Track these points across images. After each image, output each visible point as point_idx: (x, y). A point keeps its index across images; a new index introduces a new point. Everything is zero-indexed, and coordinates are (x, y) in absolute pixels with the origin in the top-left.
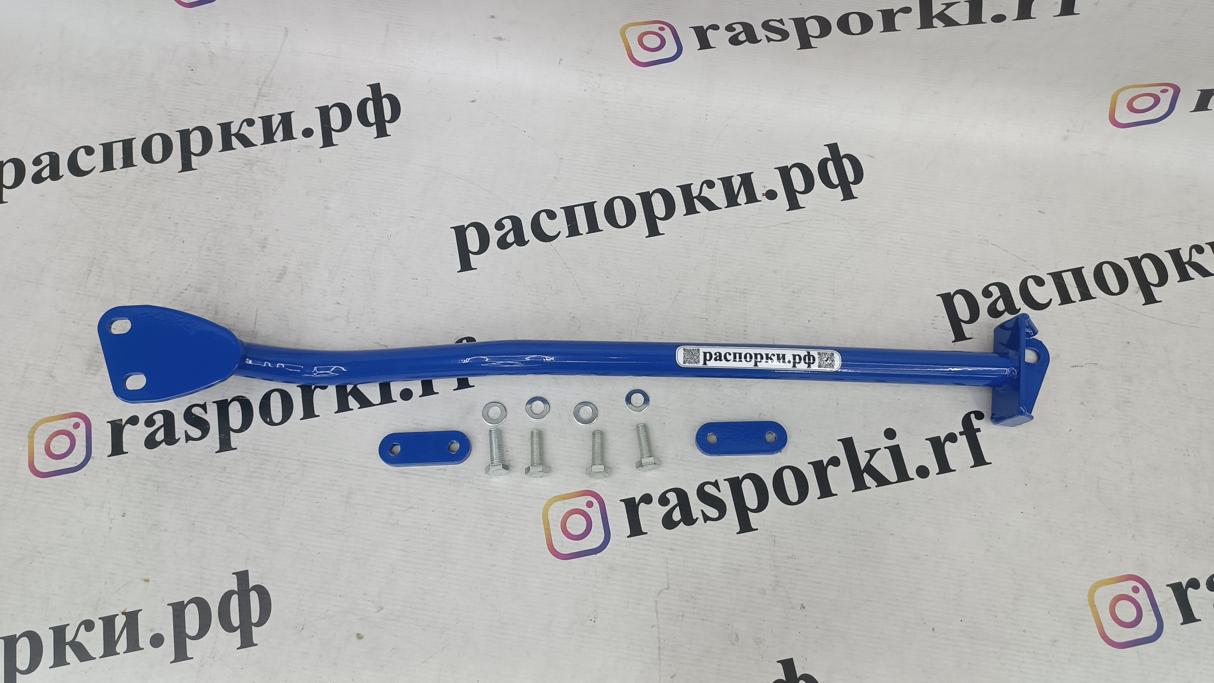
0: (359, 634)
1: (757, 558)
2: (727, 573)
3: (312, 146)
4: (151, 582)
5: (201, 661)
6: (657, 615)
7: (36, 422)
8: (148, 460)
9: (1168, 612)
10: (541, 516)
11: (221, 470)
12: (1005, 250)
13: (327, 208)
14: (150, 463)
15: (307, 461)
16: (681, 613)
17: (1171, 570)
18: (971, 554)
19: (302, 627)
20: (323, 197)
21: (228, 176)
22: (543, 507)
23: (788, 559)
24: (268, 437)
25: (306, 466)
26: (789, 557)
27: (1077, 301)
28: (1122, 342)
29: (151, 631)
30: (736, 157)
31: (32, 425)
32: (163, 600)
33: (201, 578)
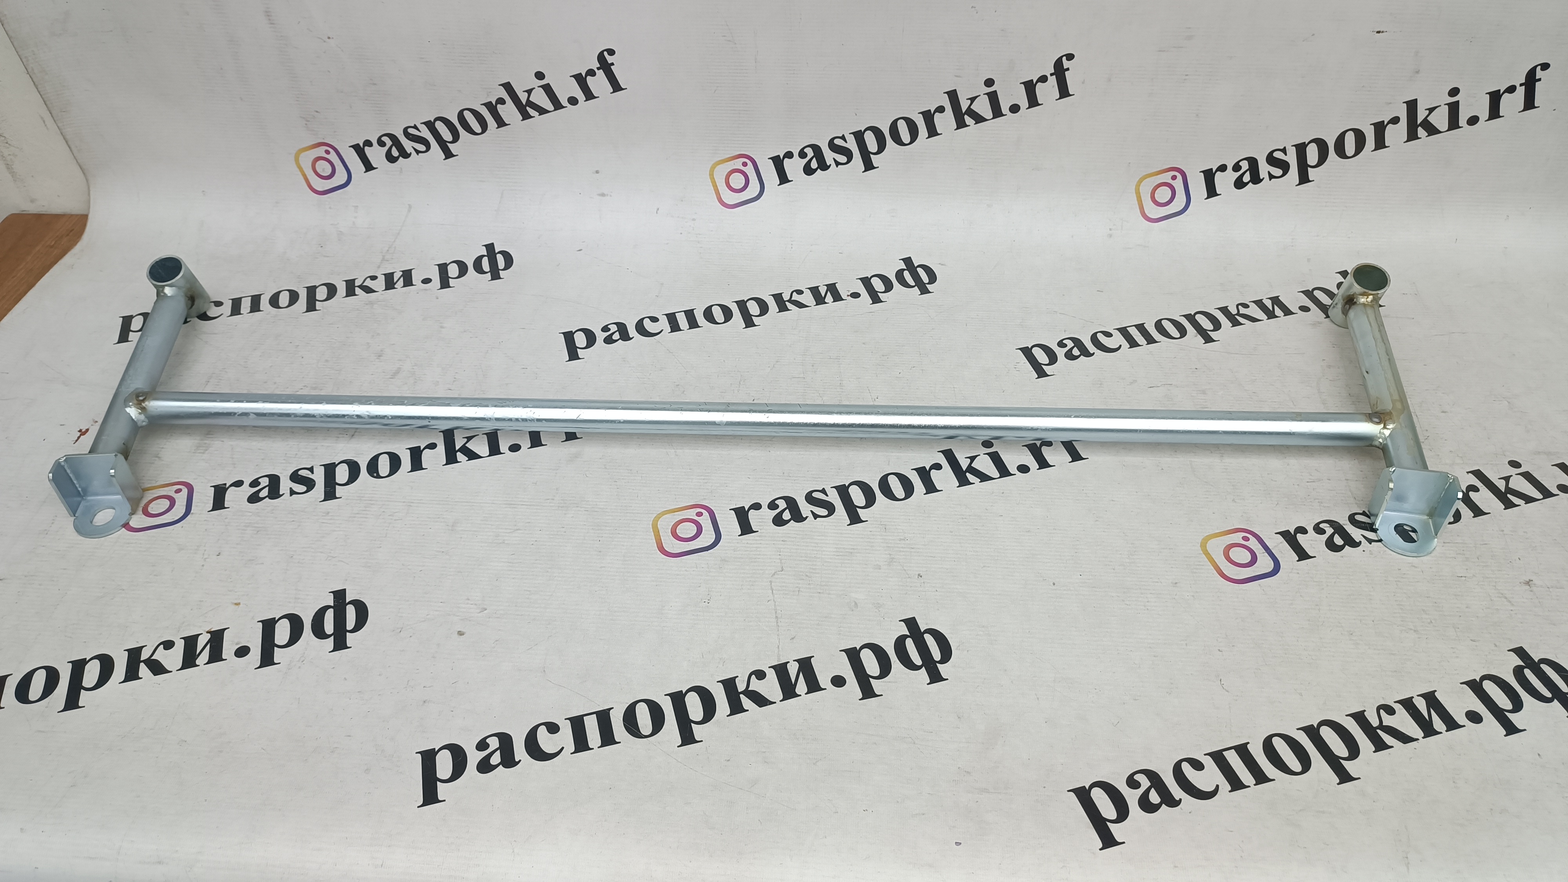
0: (460, 631)
1: (869, 542)
2: (841, 555)
3: (430, 289)
4: (241, 606)
5: (289, 665)
6: (772, 592)
8: (249, 512)
9: (1282, 553)
10: (651, 527)
11: (324, 514)
12: (1073, 317)
13: (442, 327)
14: (251, 514)
15: (412, 502)
16: (798, 589)
17: (1276, 522)
18: (1081, 524)
19: (400, 630)
20: (439, 320)
21: (349, 312)
22: (652, 519)
23: (900, 541)
24: (374, 487)
25: (411, 506)
26: (900, 540)
27: (1145, 345)
28: (1191, 369)
29: (237, 644)
30: (821, 274)
32: (253, 618)
33: (296, 598)
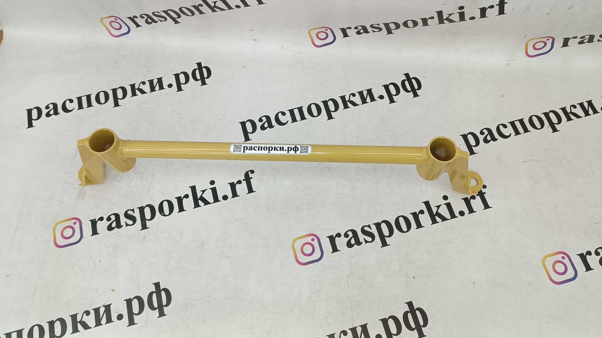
1: (391, 257)
2: (378, 265)
3: (172, 92)
4: (115, 291)
5: (141, 324)
6: (348, 286)
7: (56, 223)
8: (109, 236)
9: (579, 266)
10: (291, 247)
11: (143, 238)
16: (360, 285)
17: (577, 248)
18: (487, 248)
19: (186, 305)
20: (179, 113)
21: (135, 107)
22: (292, 243)
23: (405, 257)
24: (163, 222)
25: (182, 233)
27: (523, 133)
28: (545, 149)
29: (117, 313)
30: (364, 82)
31: (54, 225)
32: (121, 299)
33: (138, 287)
